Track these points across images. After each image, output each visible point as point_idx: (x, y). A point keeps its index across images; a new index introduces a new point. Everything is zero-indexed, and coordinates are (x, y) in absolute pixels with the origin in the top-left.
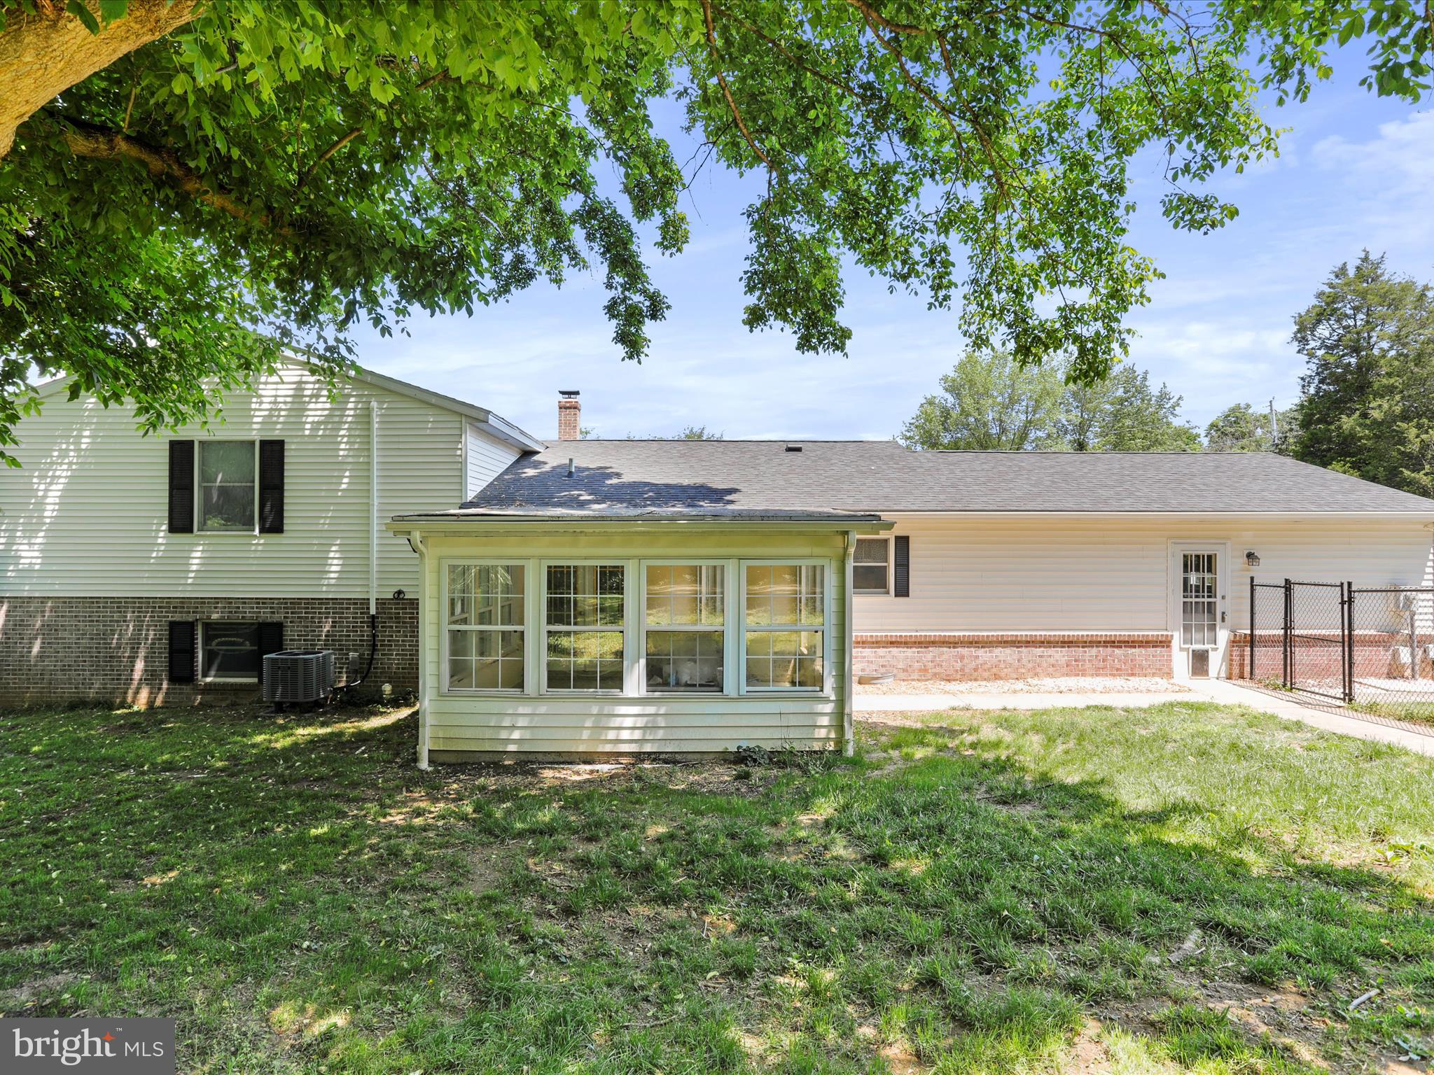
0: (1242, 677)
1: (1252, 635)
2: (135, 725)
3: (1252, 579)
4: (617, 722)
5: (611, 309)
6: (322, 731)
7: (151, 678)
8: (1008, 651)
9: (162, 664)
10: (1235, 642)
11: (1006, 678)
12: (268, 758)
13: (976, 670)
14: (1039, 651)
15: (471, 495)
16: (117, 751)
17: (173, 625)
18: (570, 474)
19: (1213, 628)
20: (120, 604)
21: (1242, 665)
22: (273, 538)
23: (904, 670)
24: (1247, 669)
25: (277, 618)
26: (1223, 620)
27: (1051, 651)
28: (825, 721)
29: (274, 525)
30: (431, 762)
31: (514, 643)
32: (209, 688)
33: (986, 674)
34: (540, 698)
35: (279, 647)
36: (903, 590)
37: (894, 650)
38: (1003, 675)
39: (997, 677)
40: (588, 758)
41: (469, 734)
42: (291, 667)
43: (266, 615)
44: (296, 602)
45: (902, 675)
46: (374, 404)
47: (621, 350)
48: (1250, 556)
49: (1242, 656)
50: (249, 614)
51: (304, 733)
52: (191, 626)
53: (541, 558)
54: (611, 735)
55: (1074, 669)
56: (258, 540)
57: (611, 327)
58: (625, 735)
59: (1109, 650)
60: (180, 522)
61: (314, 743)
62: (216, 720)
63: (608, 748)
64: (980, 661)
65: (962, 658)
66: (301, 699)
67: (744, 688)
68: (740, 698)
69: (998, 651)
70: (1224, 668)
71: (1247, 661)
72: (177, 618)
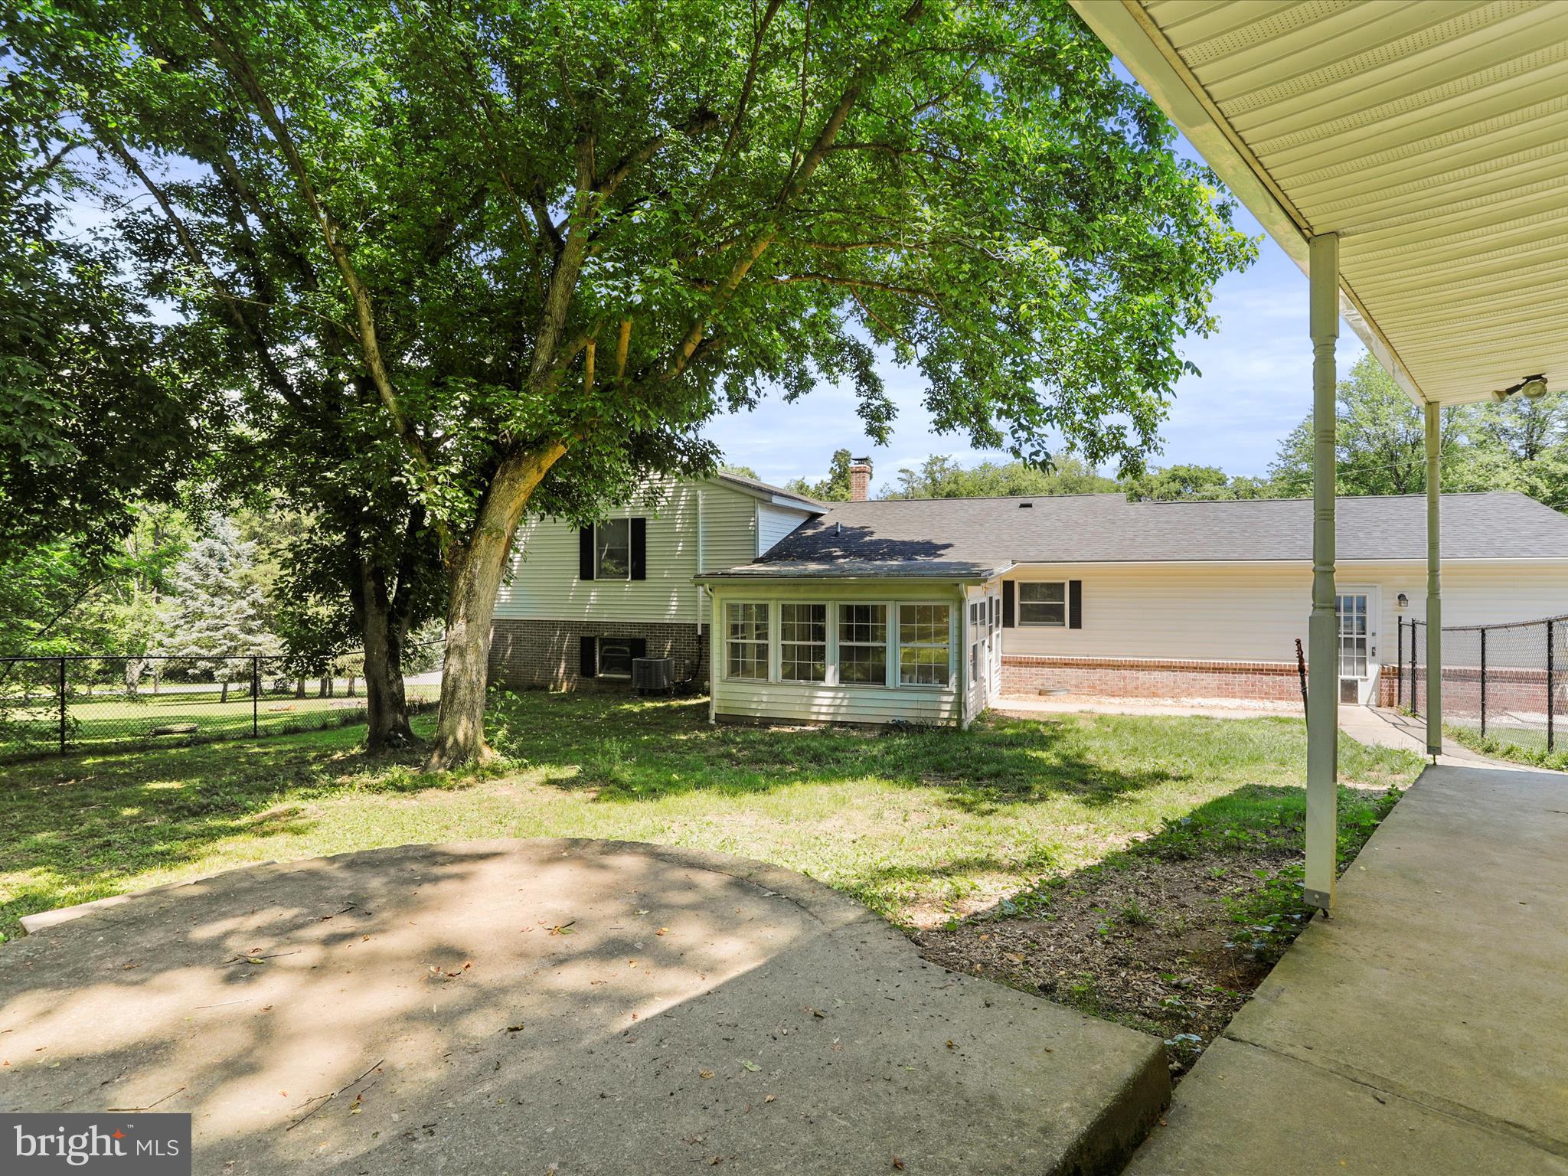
0: (1391, 705)
1: (1400, 669)
2: (562, 699)
3: (1400, 618)
4: (817, 701)
5: (862, 411)
6: (661, 705)
7: (569, 672)
8: (1165, 674)
9: (576, 664)
10: (1384, 674)
11: (1162, 696)
12: (631, 714)
13: (1136, 688)
14: (1192, 675)
15: (761, 553)
16: (557, 709)
17: (583, 639)
18: (837, 534)
19: (1363, 661)
20: (553, 625)
21: (1391, 695)
22: (639, 583)
23: (1077, 686)
24: (1396, 698)
25: (642, 636)
26: (1373, 654)
27: (1204, 676)
28: (948, 707)
29: (639, 574)
30: (716, 720)
31: (763, 651)
32: (601, 681)
33: (1145, 693)
34: (777, 685)
35: (643, 654)
36: (1076, 623)
37: (1068, 670)
38: (1160, 692)
39: (1155, 695)
40: (804, 722)
41: (738, 705)
42: (647, 666)
43: (636, 634)
44: (653, 625)
45: (1073, 689)
46: (699, 492)
47: (872, 440)
48: (1401, 597)
49: (1391, 687)
50: (626, 633)
51: (648, 705)
52: (592, 640)
53: (778, 599)
54: (815, 709)
55: (1224, 692)
56: (628, 586)
57: (862, 424)
58: (824, 710)
59: (1258, 676)
60: (586, 573)
61: (656, 709)
62: (607, 699)
63: (814, 717)
64: (1139, 682)
65: (1125, 678)
66: (654, 687)
67: (899, 684)
68: (896, 690)
69: (1156, 674)
70: (1374, 697)
71: (1396, 692)
72: (586, 634)
